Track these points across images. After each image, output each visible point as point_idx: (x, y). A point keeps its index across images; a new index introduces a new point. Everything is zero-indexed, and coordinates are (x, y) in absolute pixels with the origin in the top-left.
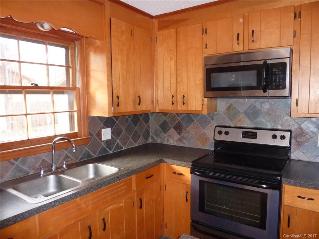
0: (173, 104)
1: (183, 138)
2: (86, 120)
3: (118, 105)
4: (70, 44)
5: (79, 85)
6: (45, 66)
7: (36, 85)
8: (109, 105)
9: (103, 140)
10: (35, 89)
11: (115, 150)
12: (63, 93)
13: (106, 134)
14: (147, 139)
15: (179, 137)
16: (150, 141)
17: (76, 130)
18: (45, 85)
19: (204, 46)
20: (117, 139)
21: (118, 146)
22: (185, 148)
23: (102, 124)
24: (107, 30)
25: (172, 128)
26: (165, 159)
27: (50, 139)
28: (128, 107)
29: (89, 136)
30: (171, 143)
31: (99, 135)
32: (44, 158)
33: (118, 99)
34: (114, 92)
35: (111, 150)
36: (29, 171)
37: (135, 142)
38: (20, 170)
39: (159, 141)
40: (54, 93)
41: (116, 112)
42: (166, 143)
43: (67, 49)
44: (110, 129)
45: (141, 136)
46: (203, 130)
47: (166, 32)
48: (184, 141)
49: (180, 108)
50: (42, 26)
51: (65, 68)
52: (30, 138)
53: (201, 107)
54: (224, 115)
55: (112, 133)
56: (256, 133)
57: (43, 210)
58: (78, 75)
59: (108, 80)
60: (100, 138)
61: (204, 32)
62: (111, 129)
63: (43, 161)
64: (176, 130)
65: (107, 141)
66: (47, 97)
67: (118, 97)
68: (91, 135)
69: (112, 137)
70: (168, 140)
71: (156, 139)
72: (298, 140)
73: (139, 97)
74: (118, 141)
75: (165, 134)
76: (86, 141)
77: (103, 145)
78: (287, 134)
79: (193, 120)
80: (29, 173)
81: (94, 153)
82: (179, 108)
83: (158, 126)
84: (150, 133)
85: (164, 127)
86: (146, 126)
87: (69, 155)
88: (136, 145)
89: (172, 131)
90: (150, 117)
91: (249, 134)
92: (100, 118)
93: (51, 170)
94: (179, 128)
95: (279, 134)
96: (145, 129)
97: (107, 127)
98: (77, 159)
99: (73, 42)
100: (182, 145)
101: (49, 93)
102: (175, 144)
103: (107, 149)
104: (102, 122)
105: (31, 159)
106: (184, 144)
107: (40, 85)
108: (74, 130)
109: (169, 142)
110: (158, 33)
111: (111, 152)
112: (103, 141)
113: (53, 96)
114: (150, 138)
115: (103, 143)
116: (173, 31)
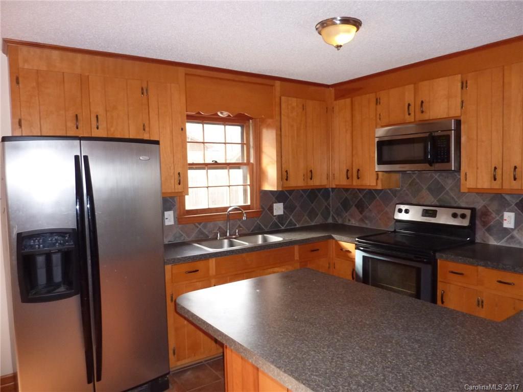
0: (348, 178)
1: (366, 218)
2: (258, 194)
3: (287, 180)
4: (245, 123)
5: (252, 161)
6: (224, 145)
7: (216, 162)
8: (277, 179)
9: (275, 214)
10: (216, 165)
11: (287, 226)
12: (239, 168)
13: (279, 209)
14: (326, 218)
15: (361, 216)
16: (330, 221)
17: (249, 203)
18: (223, 161)
19: (378, 116)
20: (291, 215)
21: (291, 223)
22: (367, 228)
23: (274, 199)
24: (277, 109)
25: (354, 206)
26: (334, 236)
27: (225, 209)
28: (297, 182)
29: (261, 210)
30: (352, 223)
31: (271, 209)
32: (220, 225)
33: (287, 174)
34: (283, 166)
35: (283, 226)
36: (208, 234)
37: (312, 220)
38: (202, 233)
39: (340, 222)
40: (231, 168)
41: (285, 186)
42: (347, 223)
43: (242, 127)
44: (282, 204)
45: (319, 214)
46: (386, 209)
47: (342, 102)
48: (367, 222)
49: (356, 183)
50: (222, 113)
51: (240, 145)
52: (210, 207)
53: (375, 181)
54: (407, 191)
55: (285, 208)
56: (436, 211)
57: (219, 256)
58: (252, 152)
59: (277, 156)
60: (272, 213)
61: (377, 102)
62: (284, 205)
63: (220, 228)
64: (358, 208)
65: (279, 216)
66: (224, 172)
67: (287, 171)
68: (262, 208)
69: (284, 212)
70: (349, 220)
71: (337, 218)
72: (483, 219)
73: (311, 171)
74: (291, 217)
75: (346, 212)
76: (258, 214)
77: (275, 220)
78: (468, 213)
79: (375, 198)
80: (208, 237)
81: (266, 226)
82: (354, 183)
83: (339, 204)
84: (331, 212)
85: (346, 205)
86: (326, 204)
87: (241, 225)
88: (313, 224)
89: (354, 209)
90: (331, 193)
91: (430, 212)
92: (271, 192)
93: (226, 236)
94: (361, 207)
95: (459, 212)
96: (324, 207)
97: (279, 202)
98: (249, 230)
99: (249, 121)
100: (364, 226)
101: (226, 168)
102: (357, 224)
103: (279, 224)
104: (274, 196)
105: (210, 225)
106: (366, 224)
107: (219, 162)
108: (247, 203)
109: (351, 222)
110: (335, 102)
111: (283, 228)
112: (275, 216)
113: (229, 171)
114: (331, 218)
115: (275, 218)
116: (348, 100)
